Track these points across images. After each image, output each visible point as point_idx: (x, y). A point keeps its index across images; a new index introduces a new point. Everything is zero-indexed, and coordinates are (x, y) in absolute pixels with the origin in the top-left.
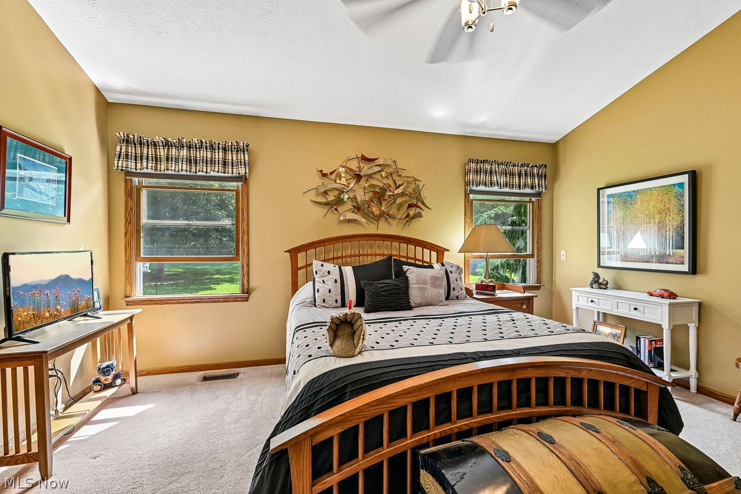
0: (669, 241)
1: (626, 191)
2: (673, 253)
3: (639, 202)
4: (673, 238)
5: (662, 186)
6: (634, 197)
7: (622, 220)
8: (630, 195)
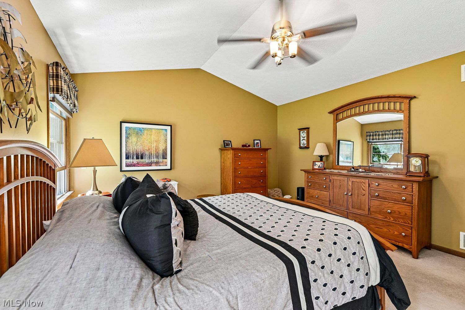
0: (161, 156)
1: (138, 127)
2: (162, 161)
3: (145, 134)
4: (162, 154)
5: (157, 129)
6: (143, 131)
7: (135, 143)
8: (140, 130)
